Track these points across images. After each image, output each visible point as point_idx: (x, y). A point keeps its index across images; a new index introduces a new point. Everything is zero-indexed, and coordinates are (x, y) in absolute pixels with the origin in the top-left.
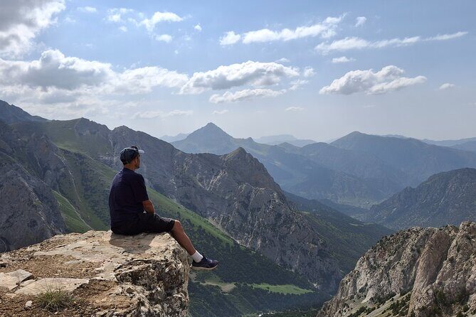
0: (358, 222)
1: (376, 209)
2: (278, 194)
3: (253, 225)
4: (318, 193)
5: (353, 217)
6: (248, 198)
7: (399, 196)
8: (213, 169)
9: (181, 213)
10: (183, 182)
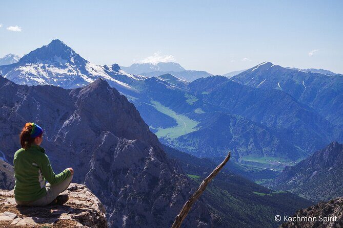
0: (264, 190)
1: (290, 172)
2: (155, 150)
3: (116, 194)
4: (212, 149)
5: (258, 183)
6: (111, 153)
7: (322, 154)
8: (58, 110)
9: (7, 173)
10: (11, 128)
